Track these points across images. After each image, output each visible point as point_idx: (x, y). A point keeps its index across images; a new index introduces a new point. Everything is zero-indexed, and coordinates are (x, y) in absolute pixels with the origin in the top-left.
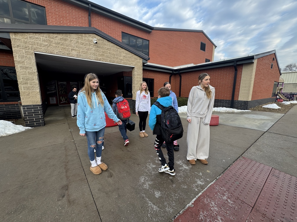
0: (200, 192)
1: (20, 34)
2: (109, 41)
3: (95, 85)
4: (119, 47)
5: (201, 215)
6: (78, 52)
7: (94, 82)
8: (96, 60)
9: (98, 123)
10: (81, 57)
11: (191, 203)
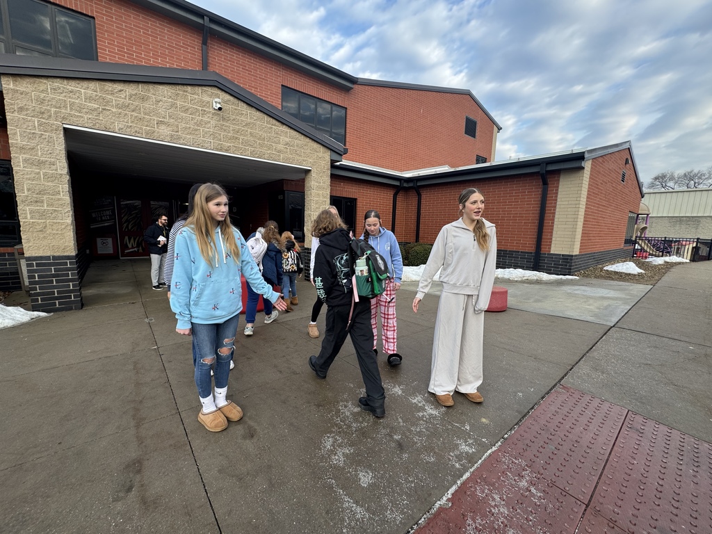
0: (466, 470)
1: (28, 80)
2: (252, 106)
3: (220, 211)
4: (274, 122)
5: (468, 528)
6: (176, 129)
7: (218, 204)
8: (217, 150)
9: (223, 303)
10: (181, 142)
11: (445, 498)
